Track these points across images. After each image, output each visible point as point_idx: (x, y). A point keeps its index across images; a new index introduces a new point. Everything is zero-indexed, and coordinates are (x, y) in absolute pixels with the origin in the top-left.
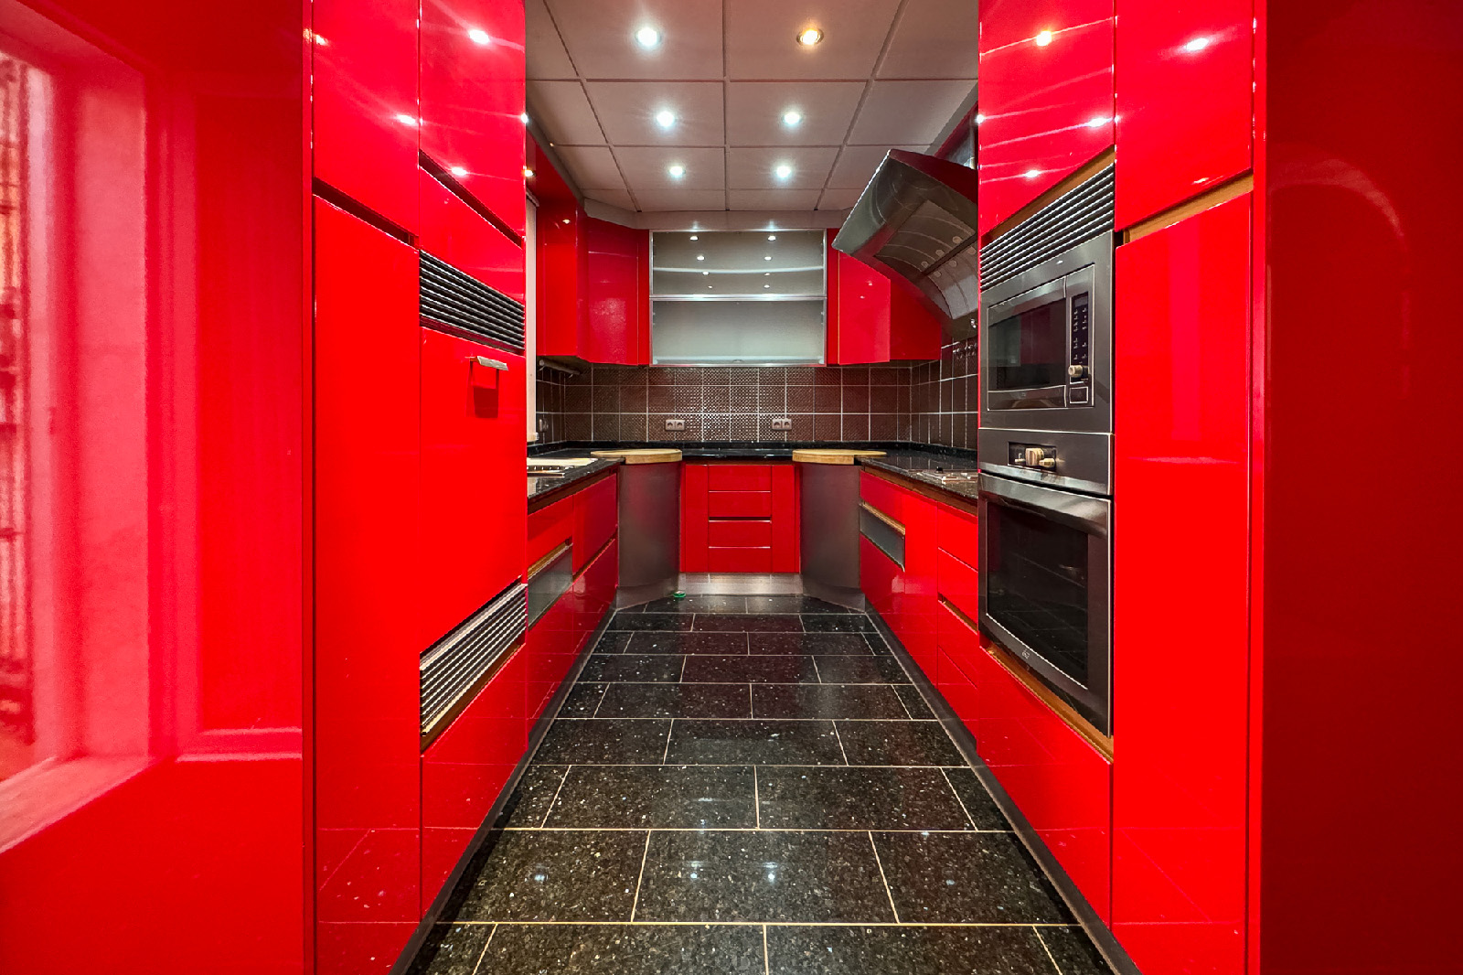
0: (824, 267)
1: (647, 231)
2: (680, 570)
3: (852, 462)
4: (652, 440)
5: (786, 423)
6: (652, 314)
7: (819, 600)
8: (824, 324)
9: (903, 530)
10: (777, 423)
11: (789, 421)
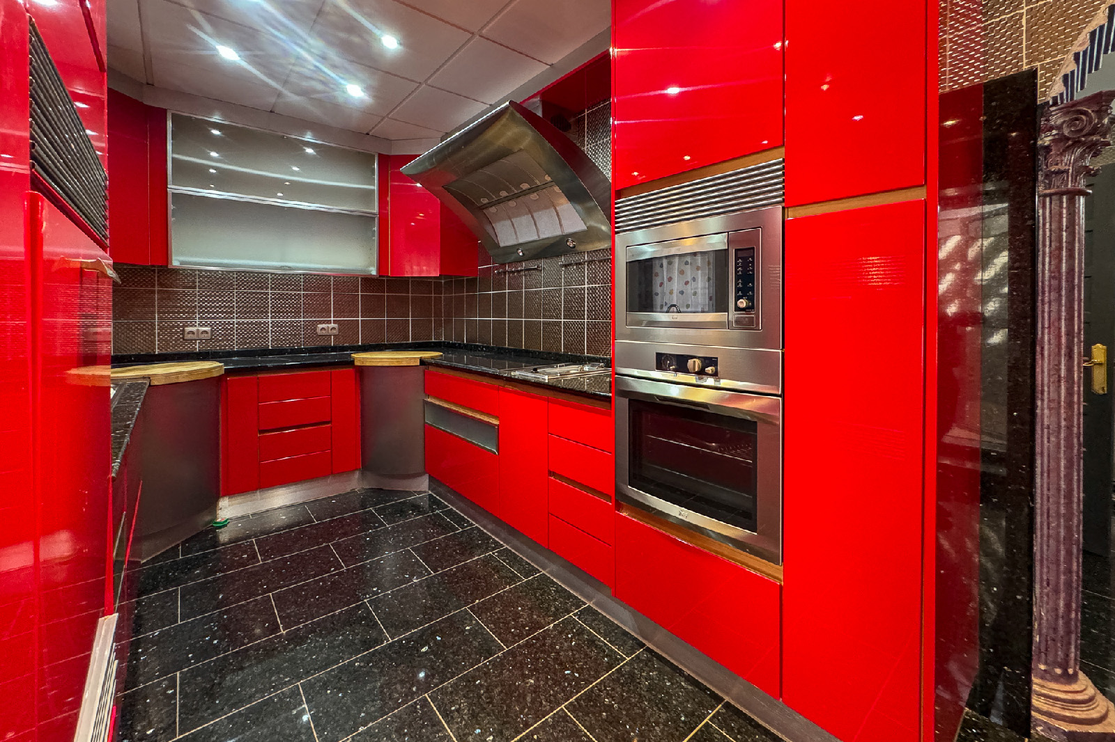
0: (375, 188)
1: (165, 111)
2: (221, 495)
3: (418, 363)
4: (164, 352)
5: (333, 328)
6: (171, 207)
7: (381, 489)
8: (376, 238)
9: (496, 422)
10: (323, 329)
11: (336, 326)
